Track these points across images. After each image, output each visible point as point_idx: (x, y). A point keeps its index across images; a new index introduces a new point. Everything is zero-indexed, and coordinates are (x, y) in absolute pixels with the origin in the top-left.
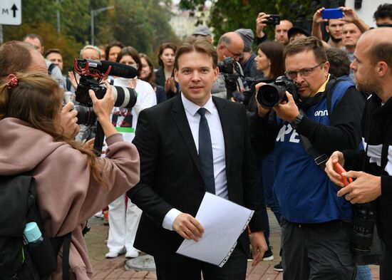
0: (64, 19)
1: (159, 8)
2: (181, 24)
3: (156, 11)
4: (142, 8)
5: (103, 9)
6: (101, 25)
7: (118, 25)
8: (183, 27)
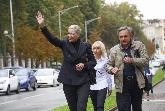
0: (64, 26)
1: (135, 20)
2: (151, 31)
3: (133, 22)
4: (122, 20)
5: (93, 20)
6: (92, 31)
7: (103, 30)
8: (152, 33)
